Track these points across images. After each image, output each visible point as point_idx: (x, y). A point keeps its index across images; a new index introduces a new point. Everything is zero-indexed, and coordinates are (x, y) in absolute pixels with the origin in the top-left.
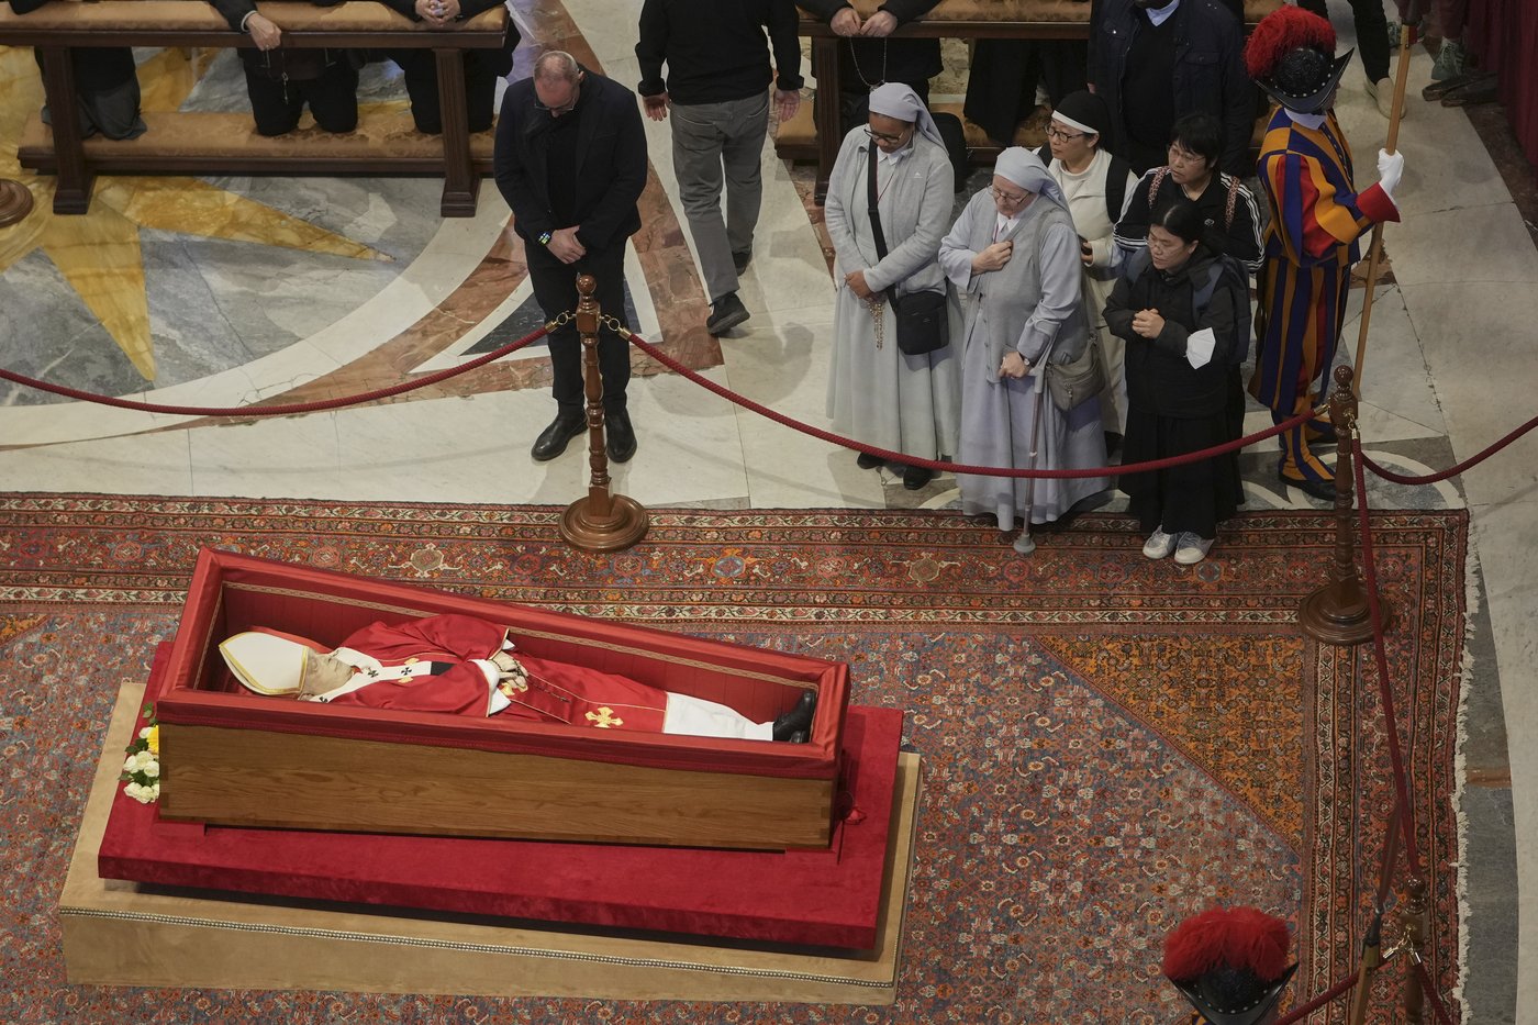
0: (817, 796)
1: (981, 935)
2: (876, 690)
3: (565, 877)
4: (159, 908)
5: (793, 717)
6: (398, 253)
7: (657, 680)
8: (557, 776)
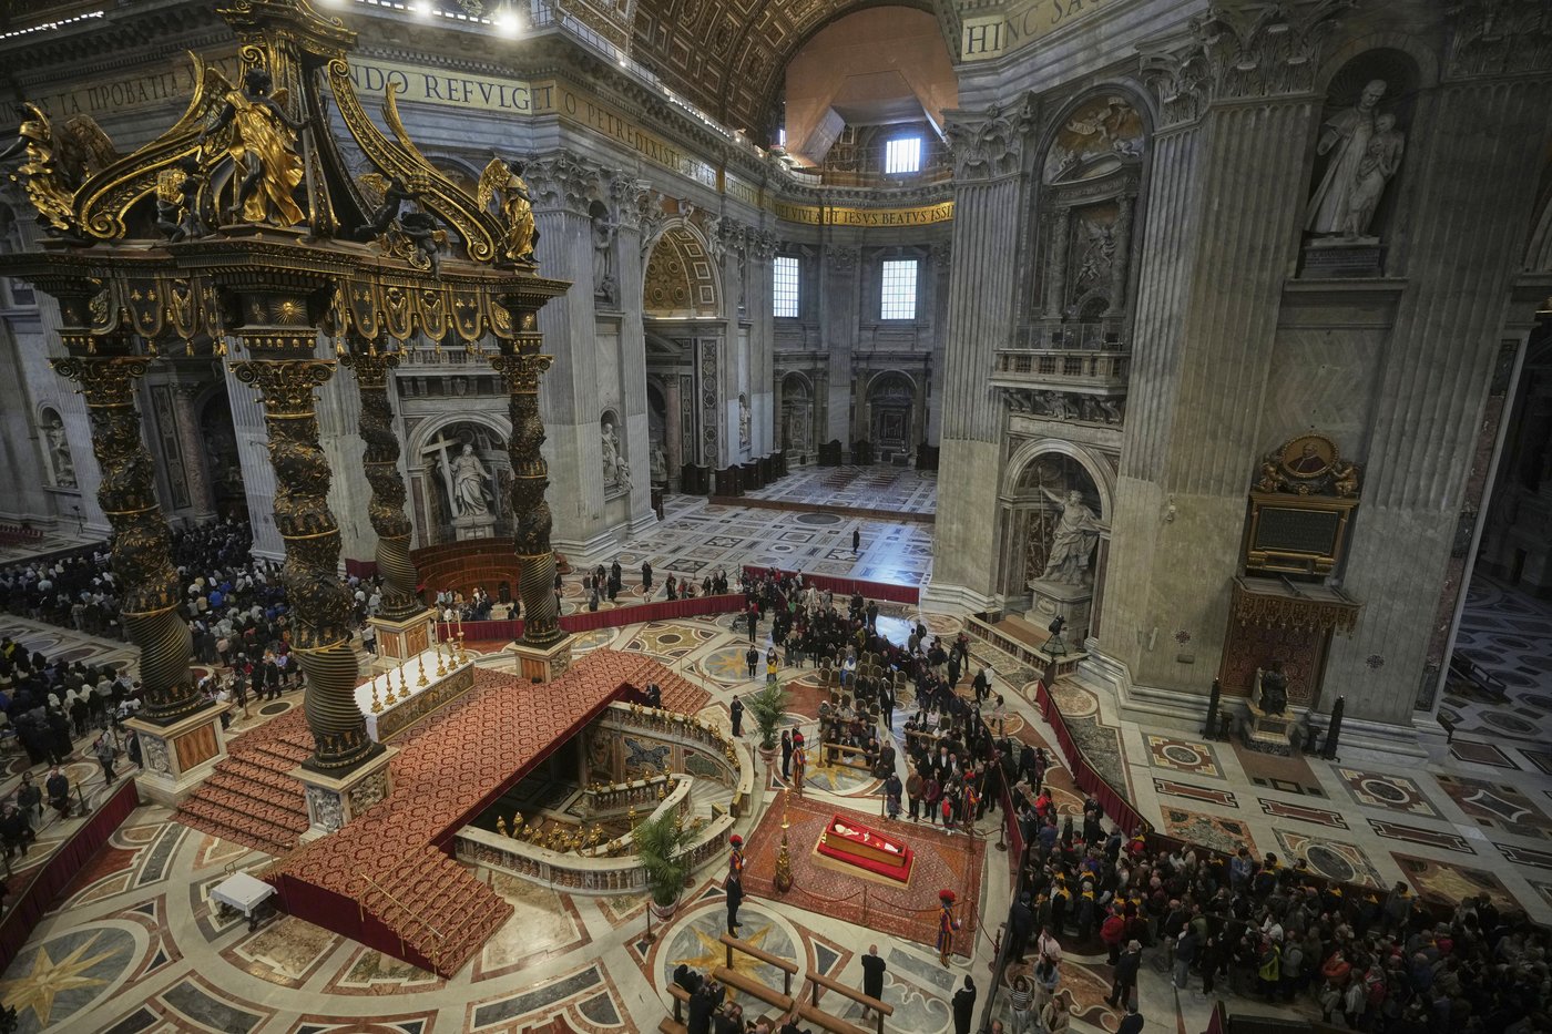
0: (901, 861)
1: (919, 883)
2: (912, 848)
3: (870, 864)
4: (823, 857)
5: (900, 851)
6: (863, 780)
7: (885, 841)
8: (872, 851)
